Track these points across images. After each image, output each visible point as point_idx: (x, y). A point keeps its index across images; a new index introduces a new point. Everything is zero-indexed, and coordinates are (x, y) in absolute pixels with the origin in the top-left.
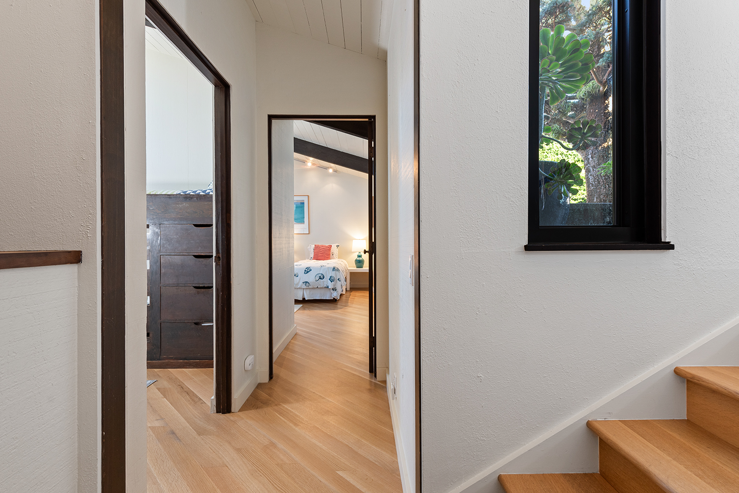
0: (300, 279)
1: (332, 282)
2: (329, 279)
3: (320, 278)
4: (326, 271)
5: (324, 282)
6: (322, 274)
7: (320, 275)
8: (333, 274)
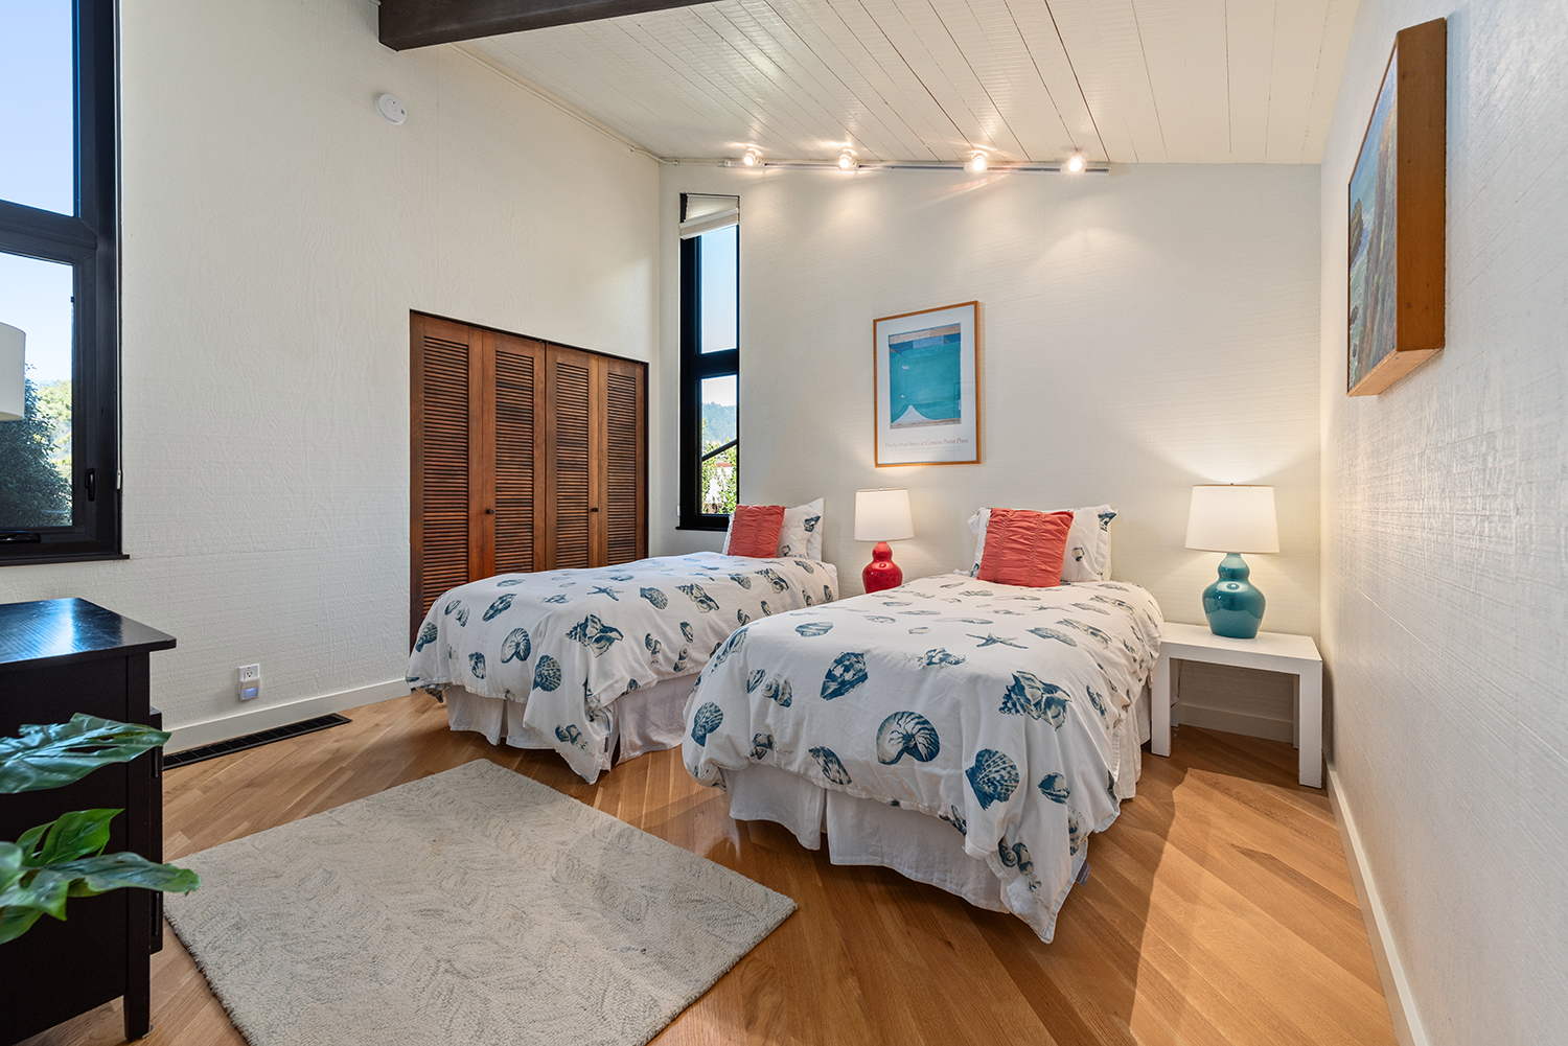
0: (798, 725)
1: (985, 799)
2: (972, 774)
3: (909, 748)
4: (956, 706)
5: (934, 781)
6: (923, 722)
7: (910, 726)
8: (1005, 735)
